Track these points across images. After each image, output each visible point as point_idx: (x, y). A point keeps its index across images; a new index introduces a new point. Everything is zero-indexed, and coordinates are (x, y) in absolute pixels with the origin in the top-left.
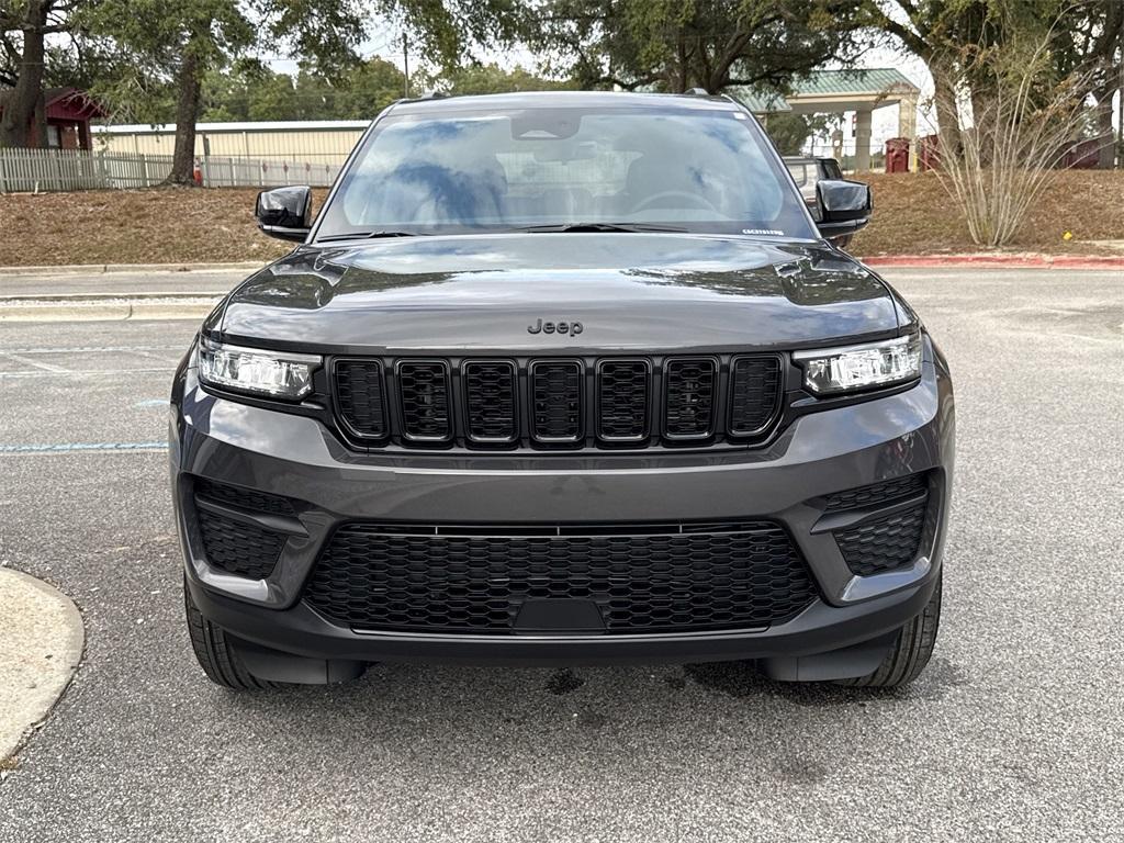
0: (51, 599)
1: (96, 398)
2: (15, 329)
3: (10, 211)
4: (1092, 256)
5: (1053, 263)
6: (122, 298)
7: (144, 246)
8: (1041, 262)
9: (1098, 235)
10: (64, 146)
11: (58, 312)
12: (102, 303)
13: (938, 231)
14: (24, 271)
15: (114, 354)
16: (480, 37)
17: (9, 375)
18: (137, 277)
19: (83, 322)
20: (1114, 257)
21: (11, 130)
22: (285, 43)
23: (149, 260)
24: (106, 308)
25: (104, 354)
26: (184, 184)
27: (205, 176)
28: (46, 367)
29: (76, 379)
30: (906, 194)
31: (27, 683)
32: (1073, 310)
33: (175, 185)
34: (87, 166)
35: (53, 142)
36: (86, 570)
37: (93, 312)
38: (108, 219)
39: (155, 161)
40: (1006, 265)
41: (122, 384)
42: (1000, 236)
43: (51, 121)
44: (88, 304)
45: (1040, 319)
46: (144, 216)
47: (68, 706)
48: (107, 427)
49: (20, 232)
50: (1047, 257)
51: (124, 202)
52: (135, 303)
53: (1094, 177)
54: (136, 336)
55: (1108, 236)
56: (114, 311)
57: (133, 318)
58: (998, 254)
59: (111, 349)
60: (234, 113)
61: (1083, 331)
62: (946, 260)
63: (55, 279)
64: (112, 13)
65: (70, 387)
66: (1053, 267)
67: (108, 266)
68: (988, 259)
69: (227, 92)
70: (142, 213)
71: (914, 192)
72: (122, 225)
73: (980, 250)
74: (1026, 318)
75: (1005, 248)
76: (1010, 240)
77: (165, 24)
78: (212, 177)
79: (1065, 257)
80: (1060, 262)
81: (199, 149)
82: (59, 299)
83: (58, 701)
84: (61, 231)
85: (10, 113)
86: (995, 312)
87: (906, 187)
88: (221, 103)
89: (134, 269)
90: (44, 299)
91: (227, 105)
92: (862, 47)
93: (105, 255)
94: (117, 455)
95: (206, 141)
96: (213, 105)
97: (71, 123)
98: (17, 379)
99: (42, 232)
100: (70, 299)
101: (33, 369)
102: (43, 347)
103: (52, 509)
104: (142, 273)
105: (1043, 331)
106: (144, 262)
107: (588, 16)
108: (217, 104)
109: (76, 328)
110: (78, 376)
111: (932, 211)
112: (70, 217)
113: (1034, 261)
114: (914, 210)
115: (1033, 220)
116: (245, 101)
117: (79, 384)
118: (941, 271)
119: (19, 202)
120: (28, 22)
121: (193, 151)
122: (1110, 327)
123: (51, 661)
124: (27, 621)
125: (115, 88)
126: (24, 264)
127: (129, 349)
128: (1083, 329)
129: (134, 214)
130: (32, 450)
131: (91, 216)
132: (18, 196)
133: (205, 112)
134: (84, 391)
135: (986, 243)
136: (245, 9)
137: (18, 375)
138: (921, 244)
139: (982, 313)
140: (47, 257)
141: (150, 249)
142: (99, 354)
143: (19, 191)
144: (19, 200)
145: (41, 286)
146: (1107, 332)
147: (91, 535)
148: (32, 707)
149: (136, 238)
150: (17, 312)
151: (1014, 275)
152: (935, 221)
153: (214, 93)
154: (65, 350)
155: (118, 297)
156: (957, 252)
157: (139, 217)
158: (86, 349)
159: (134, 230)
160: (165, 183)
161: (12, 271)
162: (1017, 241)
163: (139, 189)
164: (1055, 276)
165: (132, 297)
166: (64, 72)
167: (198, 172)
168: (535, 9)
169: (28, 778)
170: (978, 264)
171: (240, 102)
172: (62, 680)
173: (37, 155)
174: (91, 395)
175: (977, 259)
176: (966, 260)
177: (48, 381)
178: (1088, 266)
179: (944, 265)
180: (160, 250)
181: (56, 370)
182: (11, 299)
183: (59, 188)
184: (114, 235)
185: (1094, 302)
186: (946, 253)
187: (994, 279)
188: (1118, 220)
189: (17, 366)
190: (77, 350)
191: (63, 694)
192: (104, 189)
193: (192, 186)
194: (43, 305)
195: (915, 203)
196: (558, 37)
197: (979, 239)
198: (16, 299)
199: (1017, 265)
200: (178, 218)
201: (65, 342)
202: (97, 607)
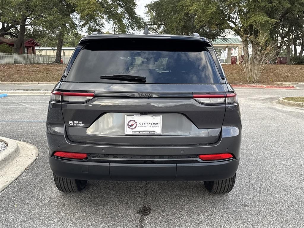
0: (32, 146)
1: (38, 112)
2: (18, 97)
3: (16, 69)
4: (275, 86)
5: (266, 87)
6: (43, 90)
7: (48, 78)
8: (263, 87)
9: (279, 81)
10: (29, 53)
11: (28, 93)
12: (38, 91)
13: (240, 79)
14: (18, 83)
15: (41, 103)
16: (133, 29)
17: (18, 107)
18: (46, 85)
19: (34, 96)
20: (281, 86)
21: (16, 49)
22: (84, 29)
23: (49, 81)
24: (39, 92)
25: (39, 103)
26: (58, 63)
27: (63, 61)
28: (26, 105)
29: (33, 108)
30: (233, 70)
31: (29, 158)
32: (264, 98)
33: (56, 63)
34: (34, 58)
35: (26, 52)
36: (38, 142)
37: (36, 93)
38: (40, 71)
39: (51, 57)
40: (255, 88)
41: (44, 109)
42: (254, 80)
43: (26, 47)
44: (35, 91)
45: (255, 100)
46: (48, 71)
47: (36, 162)
48: (41, 117)
49: (18, 74)
50: (264, 86)
51: (44, 67)
52: (46, 91)
53: (280, 67)
54: (47, 99)
55: (282, 81)
56: (41, 93)
57: (46, 95)
58: (253, 85)
59: (41, 102)
60: (71, 45)
61: (263, 103)
62: (241, 86)
63: (26, 85)
64: (42, 21)
65: (32, 109)
66: (266, 88)
67: (39, 83)
68: (250, 86)
69: (70, 40)
70: (48, 70)
71: (236, 69)
72: (43, 73)
73: (249, 84)
74: (252, 100)
75: (255, 83)
76: (257, 81)
77: (55, 25)
78: (65, 61)
79: (269, 86)
80: (268, 87)
81: (62, 54)
82: (28, 90)
83: (34, 161)
84: (28, 74)
85: (16, 45)
86: (246, 98)
87: (234, 68)
88: (68, 42)
89: (45, 84)
90: (24, 90)
91: (70, 43)
92: (227, 33)
93: (38, 80)
94: (43, 123)
95: (64, 52)
96: (66, 43)
97: (31, 47)
98: (20, 108)
99: (23, 74)
100: (31, 90)
101: (23, 105)
102: (25, 101)
103: (30, 132)
104: (47, 85)
105: (254, 103)
106: (48, 82)
107: (159, 24)
108: (67, 43)
109: (32, 97)
110: (33, 107)
111: (239, 74)
112: (30, 71)
113: (261, 86)
114: (235, 74)
115: (264, 77)
116: (74, 42)
117: (34, 109)
118: (239, 88)
119: (18, 67)
120: (21, 23)
121: (61, 55)
122: (270, 102)
123: (33, 155)
124: (27, 149)
125: (42, 40)
126: (19, 82)
127: (45, 102)
128: (264, 102)
129: (46, 70)
130: (25, 121)
131: (35, 70)
132: (17, 65)
133: (64, 44)
134: (35, 110)
135: (251, 82)
136: (75, 20)
137: (20, 107)
138: (235, 82)
139: (243, 98)
140: (24, 80)
141: (49, 79)
142: (38, 103)
143: (17, 64)
144: (18, 66)
145: (23, 87)
146: (269, 103)
147: (39, 136)
148: (30, 162)
149: (46, 76)
150: (18, 93)
151: (255, 90)
152: (240, 76)
153: (66, 40)
154: (30, 102)
155: (42, 90)
156: (244, 84)
157: (47, 71)
158: (35, 102)
159: (46, 74)
160: (54, 63)
161: (16, 83)
162: (258, 82)
163: (47, 64)
164: (265, 90)
165: (45, 90)
166: (29, 34)
167: (62, 60)
168: (146, 22)
169: (30, 171)
170: (248, 87)
171: (73, 42)
172: (35, 158)
173: (22, 55)
174: (37, 111)
175: (248, 86)
176: (245, 86)
177: (27, 108)
178: (274, 88)
179: (240, 87)
180: (52, 79)
181: (28, 106)
182: (16, 90)
183: (27, 63)
184: (41, 75)
185: (270, 96)
186: (241, 84)
187: (251, 91)
188: (285, 77)
189: (19, 105)
190: (33, 102)
191: (35, 160)
192: (39, 64)
193: (60, 64)
194: (24, 91)
195: (236, 72)
196: (152, 29)
197: (249, 81)
198: (17, 90)
199: (257, 87)
200: (56, 71)
201: (30, 100)
202: (41, 148)
